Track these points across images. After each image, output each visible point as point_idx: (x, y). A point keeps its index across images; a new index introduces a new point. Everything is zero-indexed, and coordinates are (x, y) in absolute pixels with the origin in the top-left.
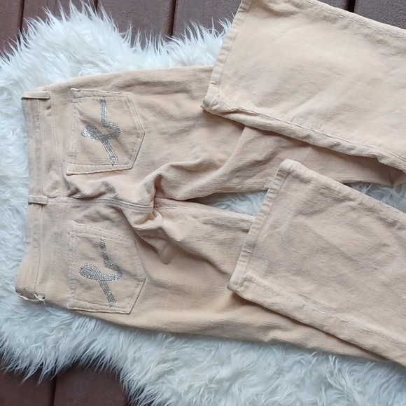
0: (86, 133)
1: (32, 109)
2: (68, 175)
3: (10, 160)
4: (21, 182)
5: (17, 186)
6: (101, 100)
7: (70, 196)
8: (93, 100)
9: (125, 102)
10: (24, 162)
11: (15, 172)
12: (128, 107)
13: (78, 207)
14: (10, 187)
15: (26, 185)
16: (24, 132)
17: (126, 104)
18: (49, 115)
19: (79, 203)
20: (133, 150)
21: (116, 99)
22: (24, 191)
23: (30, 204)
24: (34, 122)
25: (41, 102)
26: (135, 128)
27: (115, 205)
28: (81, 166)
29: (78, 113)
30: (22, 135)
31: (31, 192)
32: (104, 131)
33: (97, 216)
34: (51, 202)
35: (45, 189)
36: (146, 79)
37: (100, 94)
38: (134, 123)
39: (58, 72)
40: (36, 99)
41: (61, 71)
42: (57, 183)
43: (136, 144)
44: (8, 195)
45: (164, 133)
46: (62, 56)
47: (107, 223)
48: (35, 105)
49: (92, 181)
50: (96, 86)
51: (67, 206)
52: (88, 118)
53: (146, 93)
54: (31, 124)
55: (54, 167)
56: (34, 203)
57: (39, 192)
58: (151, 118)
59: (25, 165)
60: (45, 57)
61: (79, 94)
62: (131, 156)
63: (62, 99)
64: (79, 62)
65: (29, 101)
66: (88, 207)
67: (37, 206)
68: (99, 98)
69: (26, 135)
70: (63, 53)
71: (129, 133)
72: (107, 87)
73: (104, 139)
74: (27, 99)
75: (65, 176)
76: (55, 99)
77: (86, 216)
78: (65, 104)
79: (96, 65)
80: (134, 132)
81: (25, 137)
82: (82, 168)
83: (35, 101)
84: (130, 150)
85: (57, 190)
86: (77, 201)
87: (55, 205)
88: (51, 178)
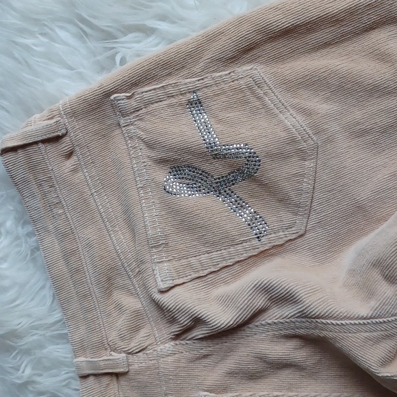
0: (175, 185)
1: (33, 167)
2: (162, 292)
3: (11, 294)
4: (49, 334)
5: (42, 347)
6: (190, 103)
7: (177, 337)
8: (170, 106)
9: (250, 88)
10: (43, 288)
11: (29, 316)
12: (259, 98)
13: (205, 356)
14: (27, 352)
15: (63, 338)
16: (25, 223)
17: (253, 92)
18: (75, 171)
19: (205, 348)
20: (300, 192)
21: (226, 87)
22: (60, 351)
23: (84, 377)
24: (44, 195)
25: (50, 148)
26: (293, 141)
27: (302, 332)
28: (184, 262)
29: (142, 146)
30: (21, 231)
31: (79, 349)
32: (218, 169)
33: (259, 366)
34: (137, 363)
35: (113, 336)
36: (286, 21)
37: (183, 88)
38: (287, 129)
39: (65, 71)
40: (36, 143)
41: (71, 68)
42: (137, 315)
43: (303, 176)
44: (28, 371)
45: (364, 133)
46: (63, 34)
47: (286, 375)
48: (36, 157)
49: (222, 290)
50: (169, 74)
51: (179, 361)
52: (170, 149)
53: (294, 54)
54: (37, 203)
55: (119, 281)
56: (95, 375)
57: (102, 346)
58: (322, 106)
59: (48, 293)
60: (27, 48)
61: (133, 103)
62: (298, 206)
63: (97, 127)
64: (108, 36)
65: (20, 152)
66: (231, 350)
67: (106, 380)
68: (184, 99)
69: (29, 228)
70: (62, 28)
71: (280, 156)
72: (197, 69)
73: (221, 187)
74: (14, 149)
75: (157, 296)
76: (78, 132)
77: (232, 374)
78: (104, 136)
79: (148, 31)
80: (292, 149)
81: (29, 235)
82: (190, 266)
83: (35, 147)
84: (293, 194)
85: (143, 333)
86: (198, 345)
87: (148, 368)
88: (120, 308)
